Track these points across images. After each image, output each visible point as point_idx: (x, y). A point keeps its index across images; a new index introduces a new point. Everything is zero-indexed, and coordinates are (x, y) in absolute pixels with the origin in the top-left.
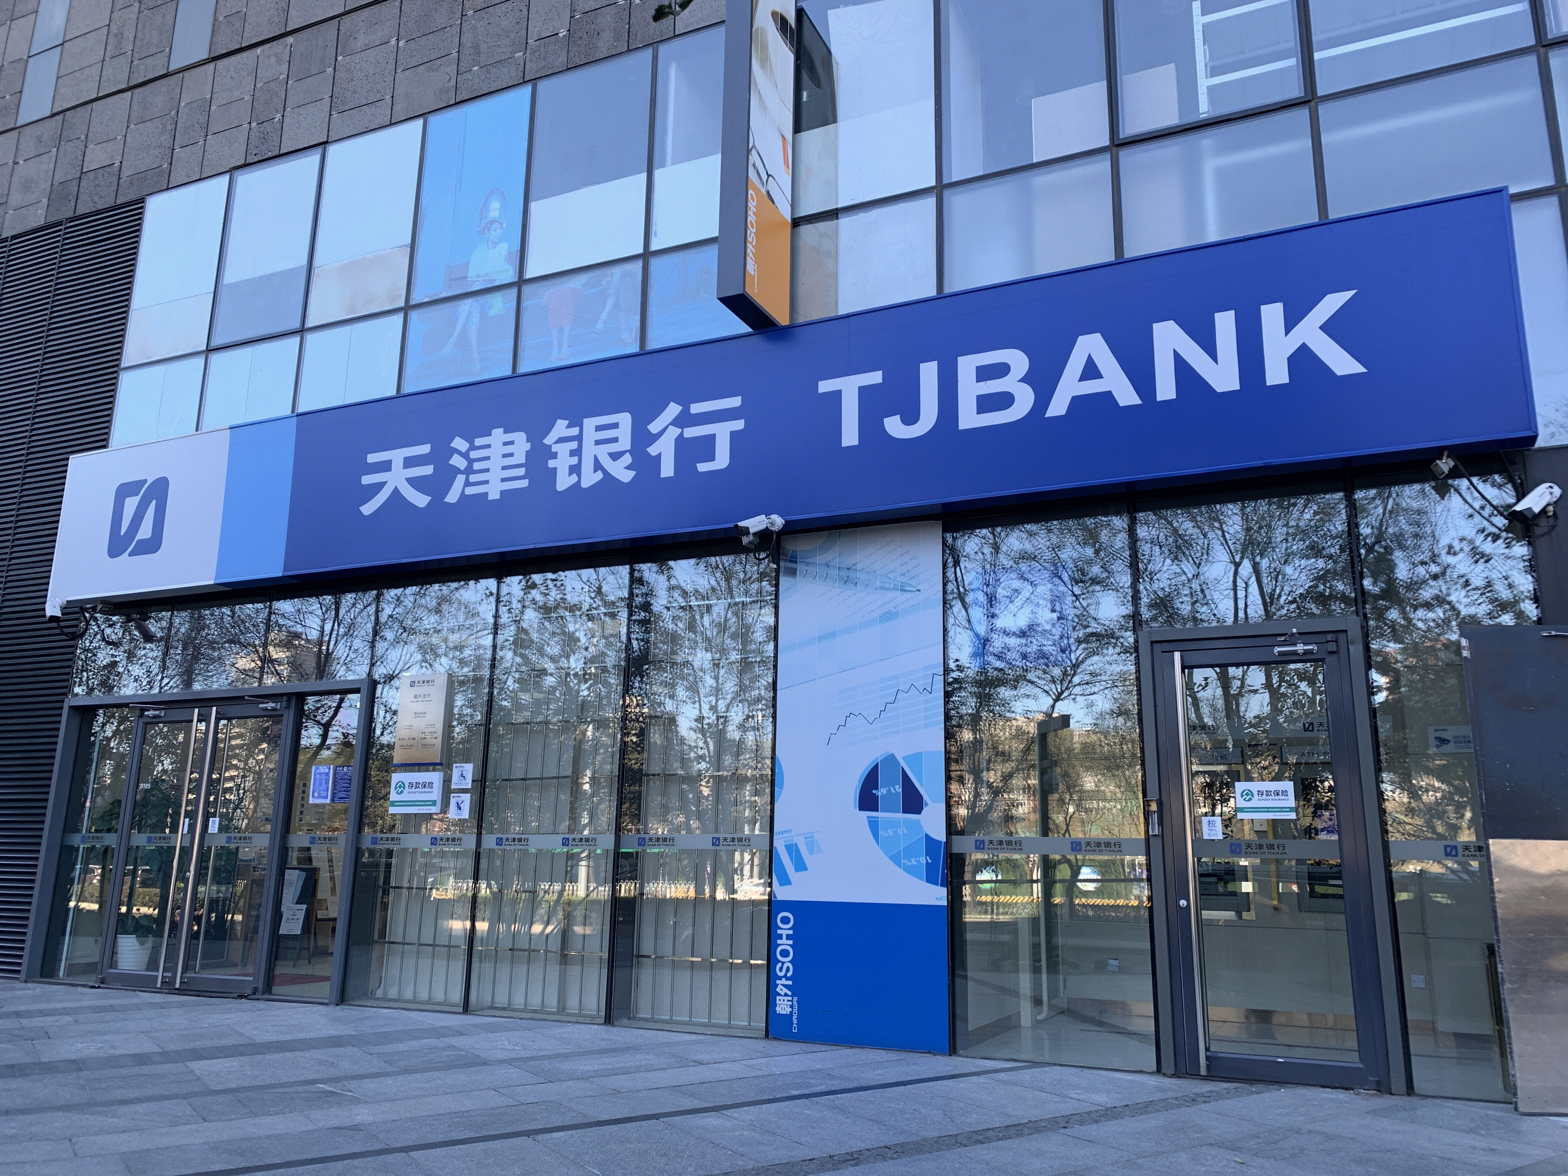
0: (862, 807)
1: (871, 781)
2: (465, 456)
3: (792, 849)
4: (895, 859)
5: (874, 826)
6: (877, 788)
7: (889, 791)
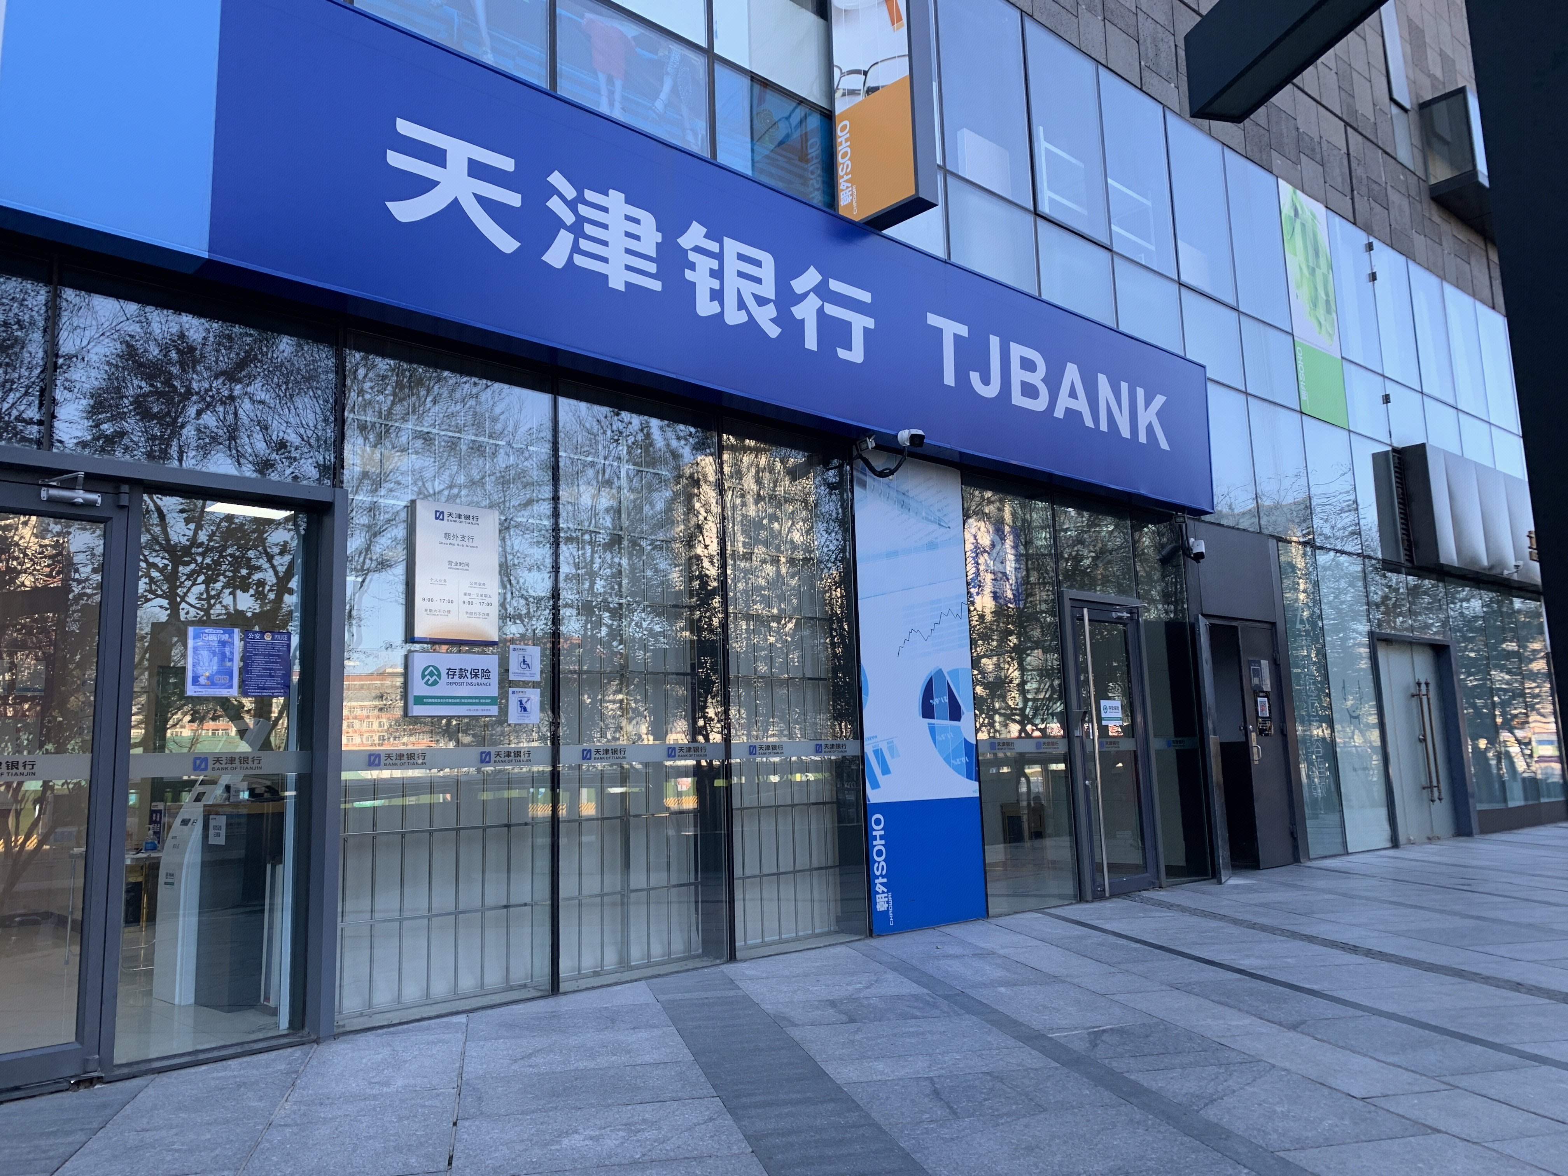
0: (925, 715)
1: (928, 693)
2: (572, 205)
3: (878, 753)
4: (947, 760)
5: (932, 730)
6: (932, 699)
7: (940, 701)
